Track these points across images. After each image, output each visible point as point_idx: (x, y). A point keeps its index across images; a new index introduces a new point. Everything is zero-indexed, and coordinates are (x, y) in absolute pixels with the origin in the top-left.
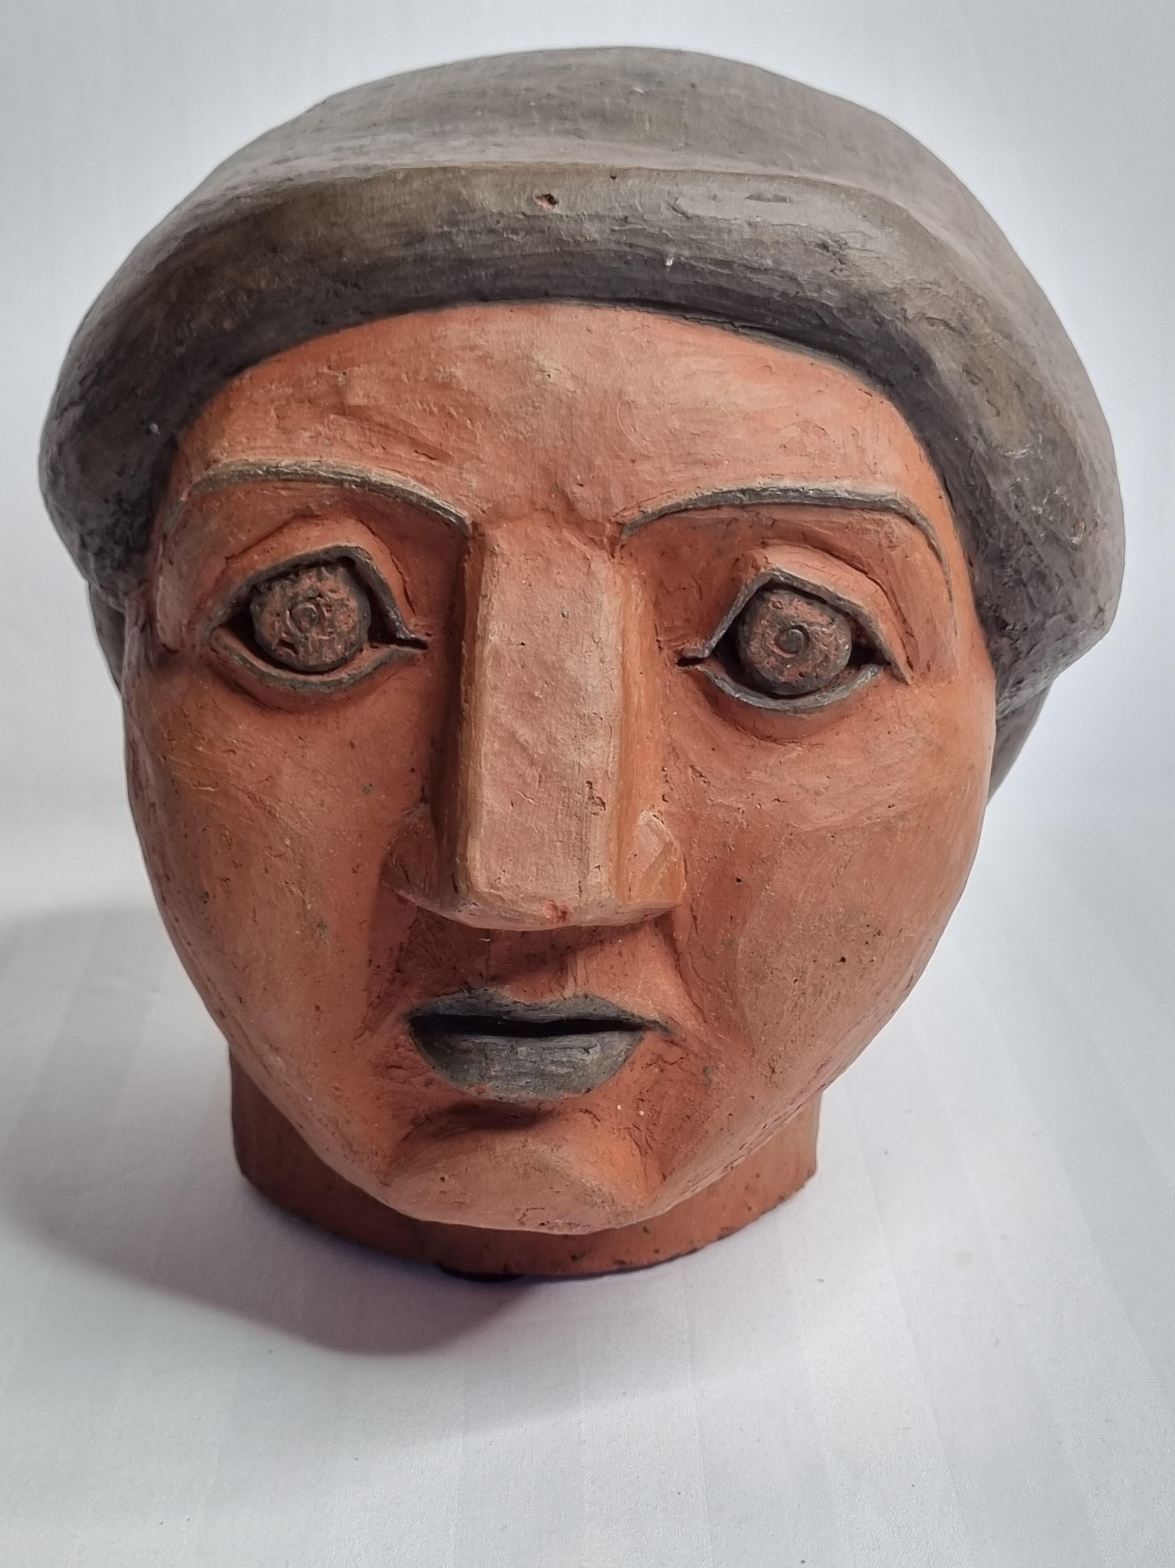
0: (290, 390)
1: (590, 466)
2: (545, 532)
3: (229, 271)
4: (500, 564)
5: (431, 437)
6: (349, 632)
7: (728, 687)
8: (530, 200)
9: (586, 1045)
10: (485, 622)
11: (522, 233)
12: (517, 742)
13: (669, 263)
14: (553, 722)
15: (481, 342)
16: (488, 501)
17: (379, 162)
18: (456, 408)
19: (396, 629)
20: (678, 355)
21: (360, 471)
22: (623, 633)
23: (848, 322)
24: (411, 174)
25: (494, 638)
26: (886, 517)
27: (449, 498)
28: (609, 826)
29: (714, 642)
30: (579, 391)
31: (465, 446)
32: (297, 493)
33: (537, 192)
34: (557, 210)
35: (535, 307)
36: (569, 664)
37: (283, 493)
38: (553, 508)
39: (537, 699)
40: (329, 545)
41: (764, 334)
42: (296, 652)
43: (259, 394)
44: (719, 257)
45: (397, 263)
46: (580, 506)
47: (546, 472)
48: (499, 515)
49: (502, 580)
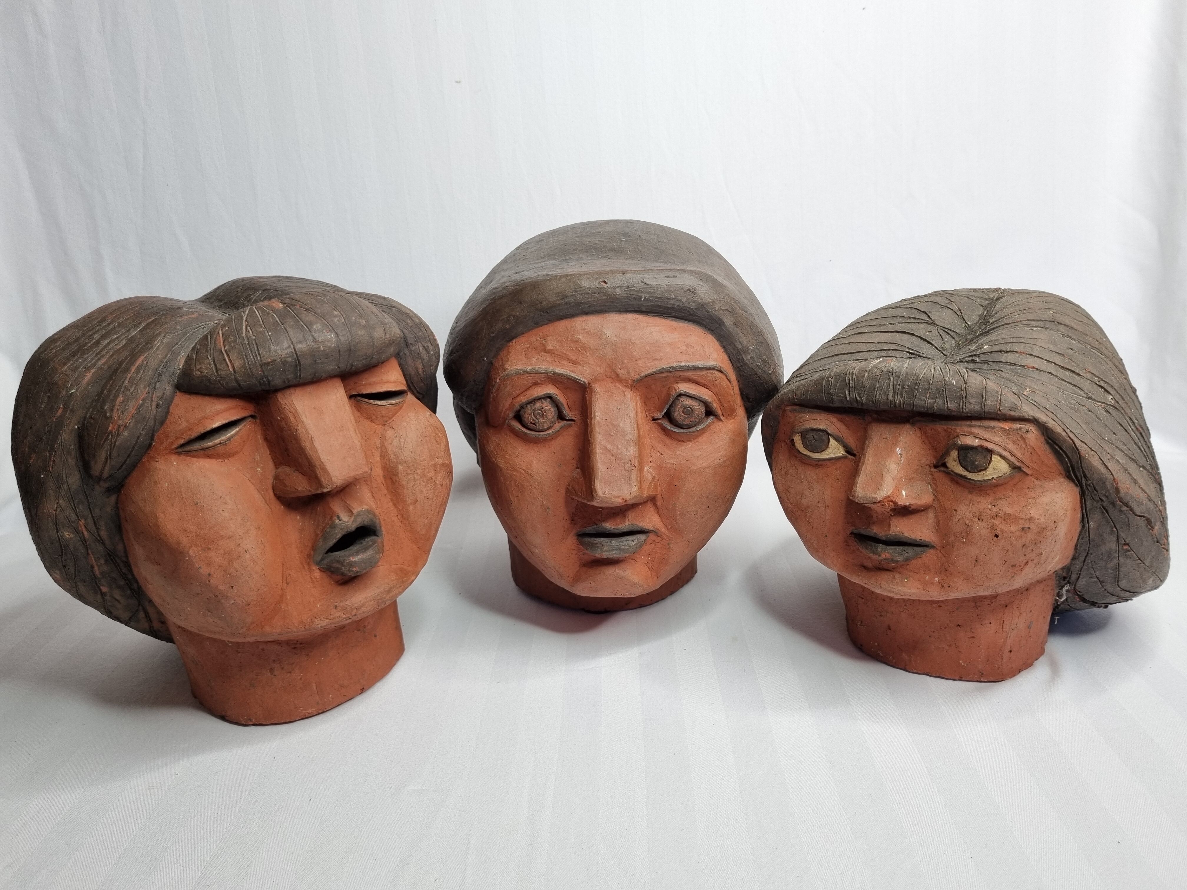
0: (528, 345)
1: (623, 363)
2: (611, 384)
3: (507, 310)
4: (597, 395)
5: (574, 358)
6: (552, 418)
7: (668, 426)
8: (599, 283)
9: (632, 539)
10: (594, 413)
11: (597, 293)
12: (607, 449)
13: (643, 299)
14: (618, 442)
15: (587, 327)
16: (592, 376)
17: (550, 273)
18: (581, 348)
19: (566, 416)
20: (647, 327)
21: (553, 370)
22: (636, 413)
23: (698, 312)
24: (561, 277)
25: (597, 418)
26: (714, 372)
27: (581, 376)
28: (637, 473)
29: (663, 414)
30: (618, 340)
31: (584, 359)
32: (534, 377)
33: (601, 280)
34: (607, 285)
35: (602, 316)
36: (621, 424)
37: (529, 378)
38: (613, 377)
39: (612, 436)
40: (545, 393)
41: (672, 318)
42: (536, 425)
43: (518, 347)
44: (658, 296)
45: (560, 305)
46: (620, 376)
47: (610, 366)
48: (596, 380)
49: (598, 400)
